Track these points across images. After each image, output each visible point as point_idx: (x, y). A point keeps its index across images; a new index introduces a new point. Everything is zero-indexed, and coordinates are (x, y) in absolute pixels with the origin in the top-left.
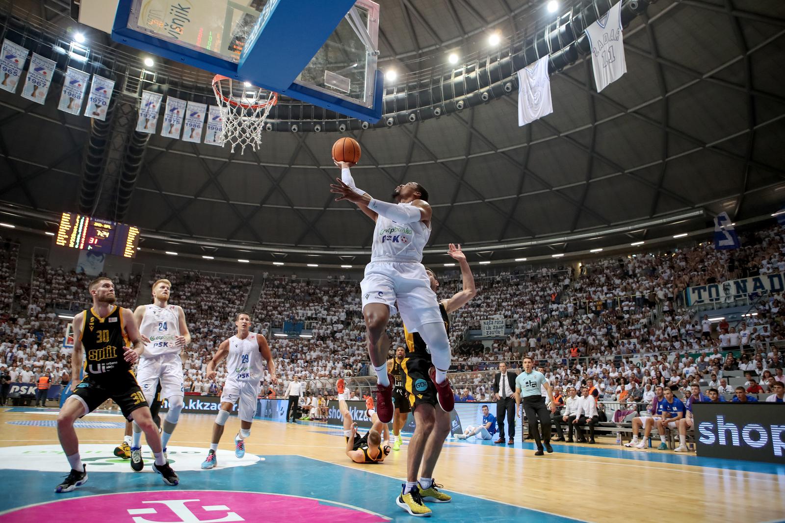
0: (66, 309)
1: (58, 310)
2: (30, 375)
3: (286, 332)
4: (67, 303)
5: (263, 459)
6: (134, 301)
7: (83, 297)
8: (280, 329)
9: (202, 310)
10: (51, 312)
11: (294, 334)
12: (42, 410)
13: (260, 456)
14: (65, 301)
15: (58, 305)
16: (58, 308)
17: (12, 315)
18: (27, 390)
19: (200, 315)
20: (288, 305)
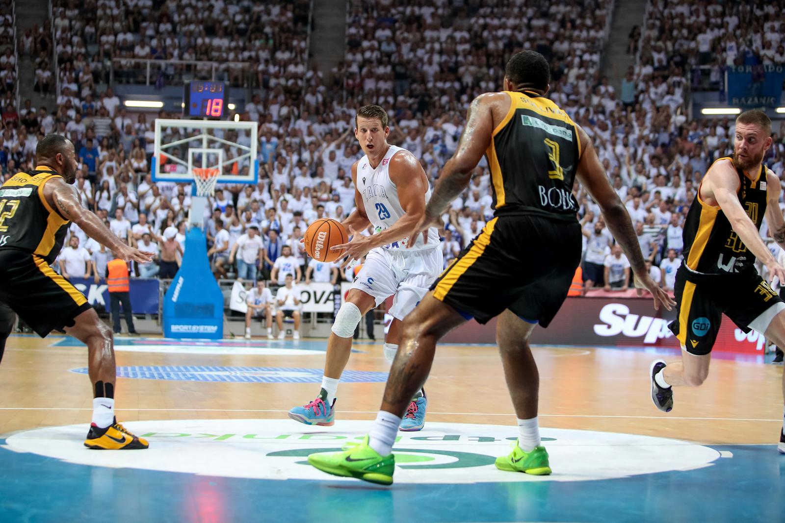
0: (138, 83)
1: (120, 88)
2: (81, 258)
3: (735, 101)
4: (137, 66)
5: (728, 454)
6: (303, 44)
7: (174, 46)
8: (716, 95)
9: (489, 55)
10: (109, 95)
11: (759, 106)
12: (130, 343)
13: (720, 447)
14: (133, 61)
15: (120, 75)
16: (120, 82)
17: (24, 112)
18: (86, 293)
19: (485, 70)
20: (733, 21)
